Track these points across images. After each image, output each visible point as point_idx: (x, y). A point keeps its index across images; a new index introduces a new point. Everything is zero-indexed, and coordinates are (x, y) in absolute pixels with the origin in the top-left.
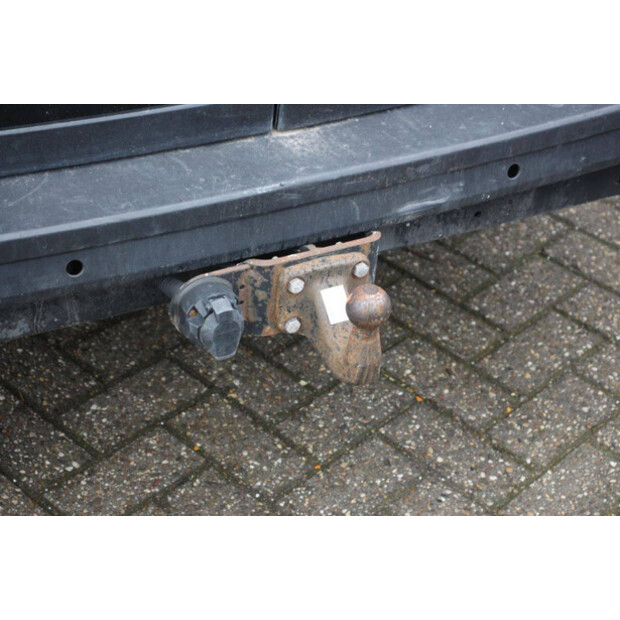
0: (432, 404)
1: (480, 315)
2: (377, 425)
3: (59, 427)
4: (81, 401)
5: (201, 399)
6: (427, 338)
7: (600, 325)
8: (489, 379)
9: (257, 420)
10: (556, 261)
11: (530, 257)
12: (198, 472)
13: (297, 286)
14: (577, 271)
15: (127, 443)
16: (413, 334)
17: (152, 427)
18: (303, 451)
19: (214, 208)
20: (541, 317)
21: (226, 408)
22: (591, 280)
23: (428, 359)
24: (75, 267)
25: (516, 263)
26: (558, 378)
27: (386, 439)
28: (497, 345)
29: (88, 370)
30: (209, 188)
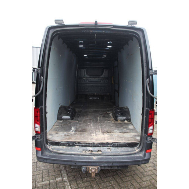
0: (113, 186)
1: (122, 180)
2: (107, 186)
3: (82, 179)
4: (84, 178)
5: (94, 180)
6: (116, 180)
7: (133, 183)
8: (119, 185)
9: (97, 183)
10: (133, 177)
11: (130, 176)
12: (90, 186)
13: (90, 169)
14: (134, 178)
15: (86, 182)
16: (115, 180)
17: (89, 181)
18: (99, 187)
19: (86, 161)
20: (128, 181)
21: (95, 182)
22: (135, 179)
23: (115, 182)
24: (75, 163)
25: (129, 176)
26: (126, 187)
27: (107, 188)
28: (122, 183)
29: (87, 176)
30: (86, 160)
